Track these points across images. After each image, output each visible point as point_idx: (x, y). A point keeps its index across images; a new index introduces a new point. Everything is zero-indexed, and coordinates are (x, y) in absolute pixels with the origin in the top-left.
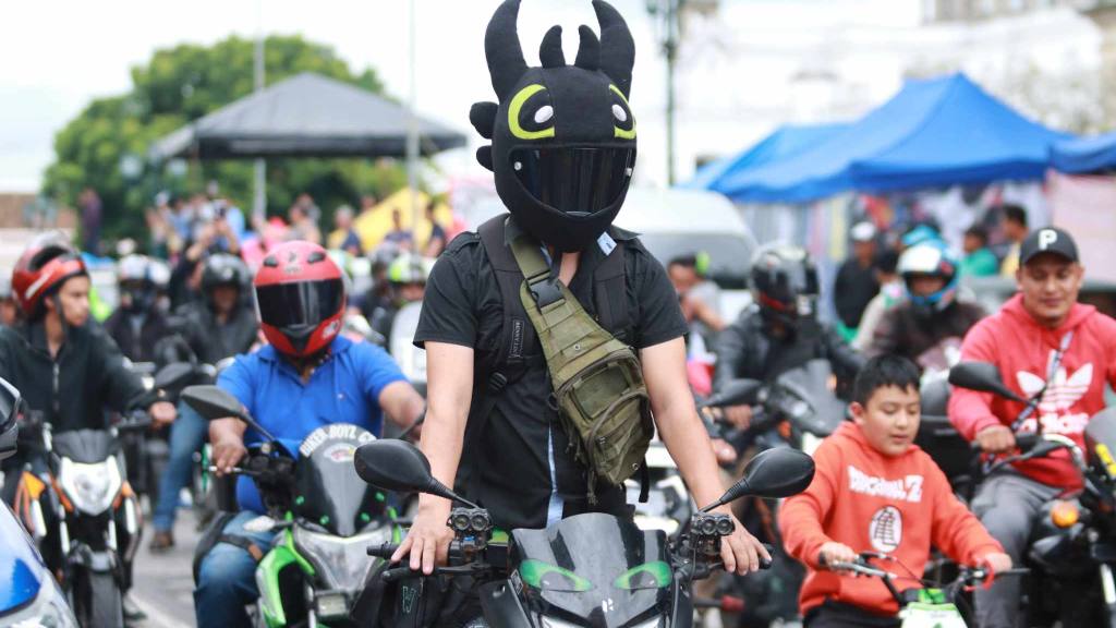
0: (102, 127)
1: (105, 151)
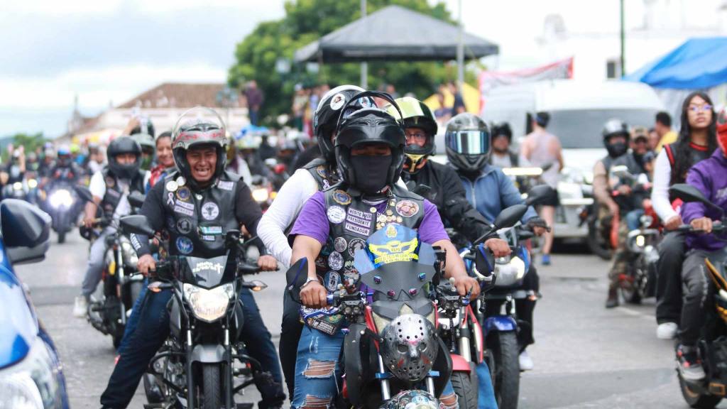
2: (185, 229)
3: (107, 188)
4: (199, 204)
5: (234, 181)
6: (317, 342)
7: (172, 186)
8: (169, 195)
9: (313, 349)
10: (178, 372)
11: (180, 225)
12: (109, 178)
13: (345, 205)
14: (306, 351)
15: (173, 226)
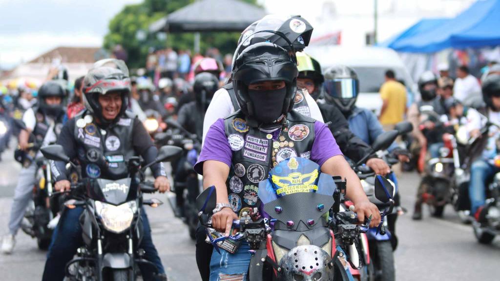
0: (130, 18)
1: (132, 28)
2: (94, 158)
3: (37, 122)
4: (103, 138)
5: (131, 118)
6: (227, 257)
7: (81, 123)
8: (80, 130)
9: (223, 264)
10: (88, 274)
11: (90, 155)
12: (39, 115)
13: (243, 133)
14: (217, 266)
15: (83, 156)
